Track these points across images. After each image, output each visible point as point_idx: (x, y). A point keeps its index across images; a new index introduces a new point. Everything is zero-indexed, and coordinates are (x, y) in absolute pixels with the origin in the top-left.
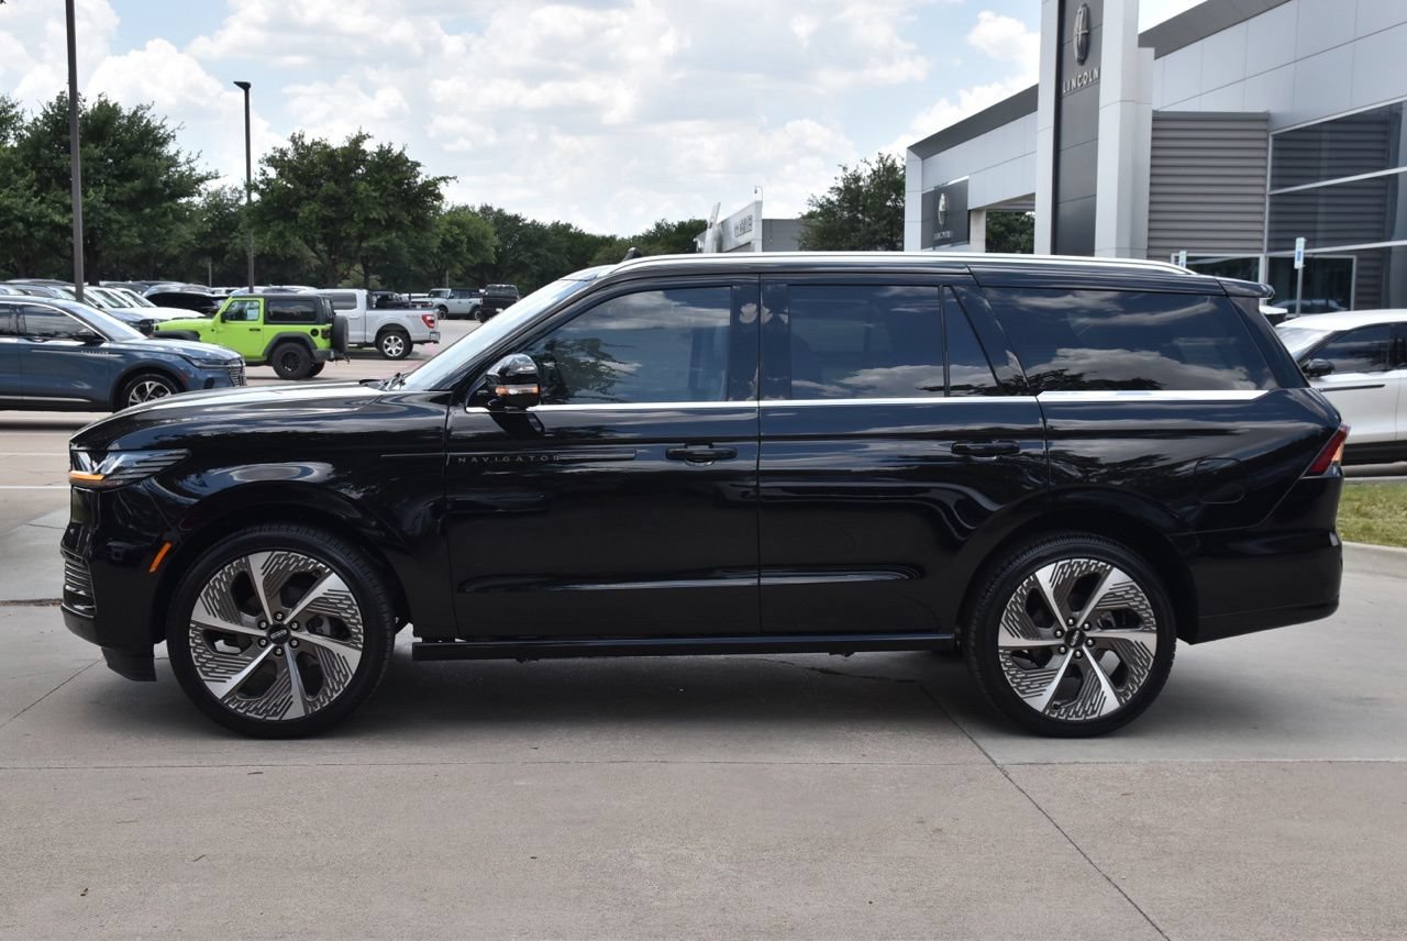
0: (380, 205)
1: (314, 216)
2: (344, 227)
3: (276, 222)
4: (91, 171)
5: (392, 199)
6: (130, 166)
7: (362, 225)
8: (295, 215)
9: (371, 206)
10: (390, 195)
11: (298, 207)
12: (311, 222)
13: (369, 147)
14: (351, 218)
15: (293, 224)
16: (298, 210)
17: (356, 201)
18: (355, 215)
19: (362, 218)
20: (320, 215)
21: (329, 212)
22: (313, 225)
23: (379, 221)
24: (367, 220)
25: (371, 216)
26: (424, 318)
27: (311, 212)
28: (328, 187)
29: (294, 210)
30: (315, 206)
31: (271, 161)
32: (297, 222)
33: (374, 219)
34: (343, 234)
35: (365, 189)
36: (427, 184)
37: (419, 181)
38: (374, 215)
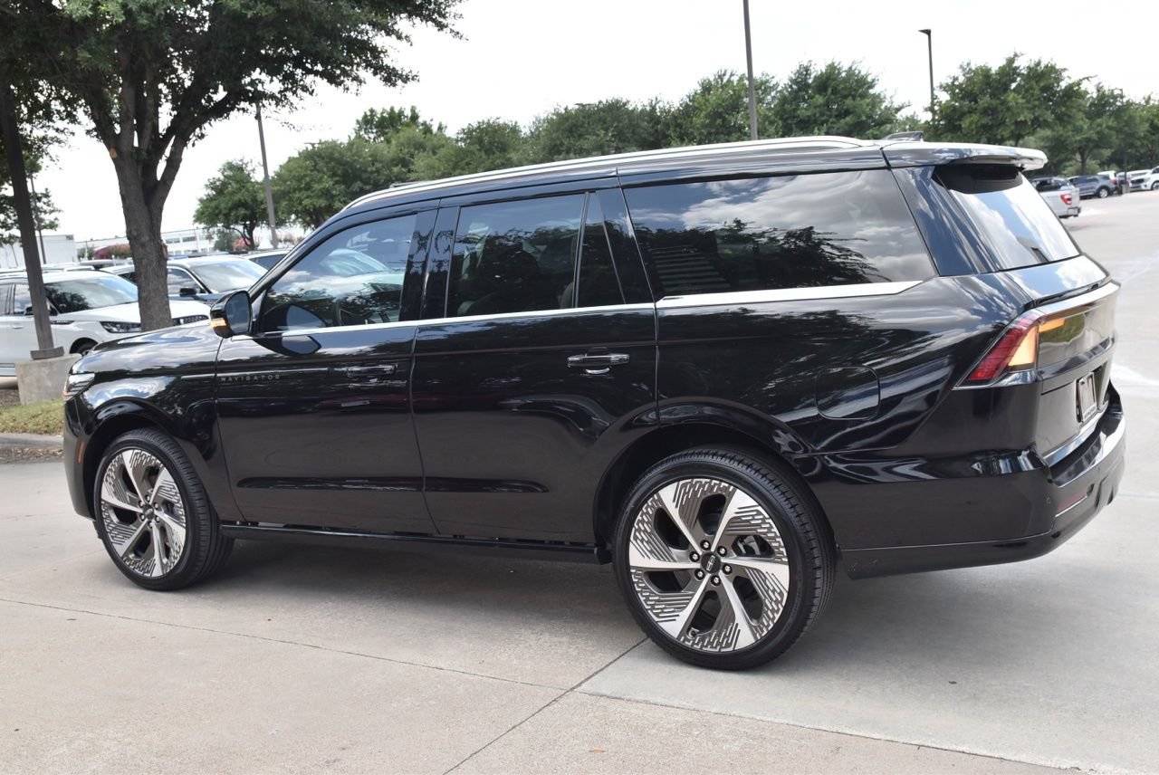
0: (1028, 108)
1: (974, 126)
2: (1000, 130)
3: (945, 135)
4: (818, 115)
5: (1037, 103)
6: (845, 107)
7: (1013, 127)
8: (959, 128)
9: (1019, 111)
10: (1035, 100)
11: (960, 120)
12: (972, 130)
13: (1022, 64)
14: (1003, 123)
15: (959, 133)
16: (962, 123)
17: (1008, 109)
18: (1007, 120)
19: (1013, 121)
20: (979, 124)
21: (985, 121)
22: (974, 133)
23: (1025, 122)
24: (1017, 123)
25: (1019, 120)
26: (1062, 197)
27: (971, 123)
28: (985, 101)
29: (957, 123)
30: (975, 117)
31: (945, 88)
32: (961, 132)
33: (1021, 122)
34: (999, 137)
35: (1014, 98)
36: (1070, 87)
37: (1063, 85)
38: (1021, 118)
